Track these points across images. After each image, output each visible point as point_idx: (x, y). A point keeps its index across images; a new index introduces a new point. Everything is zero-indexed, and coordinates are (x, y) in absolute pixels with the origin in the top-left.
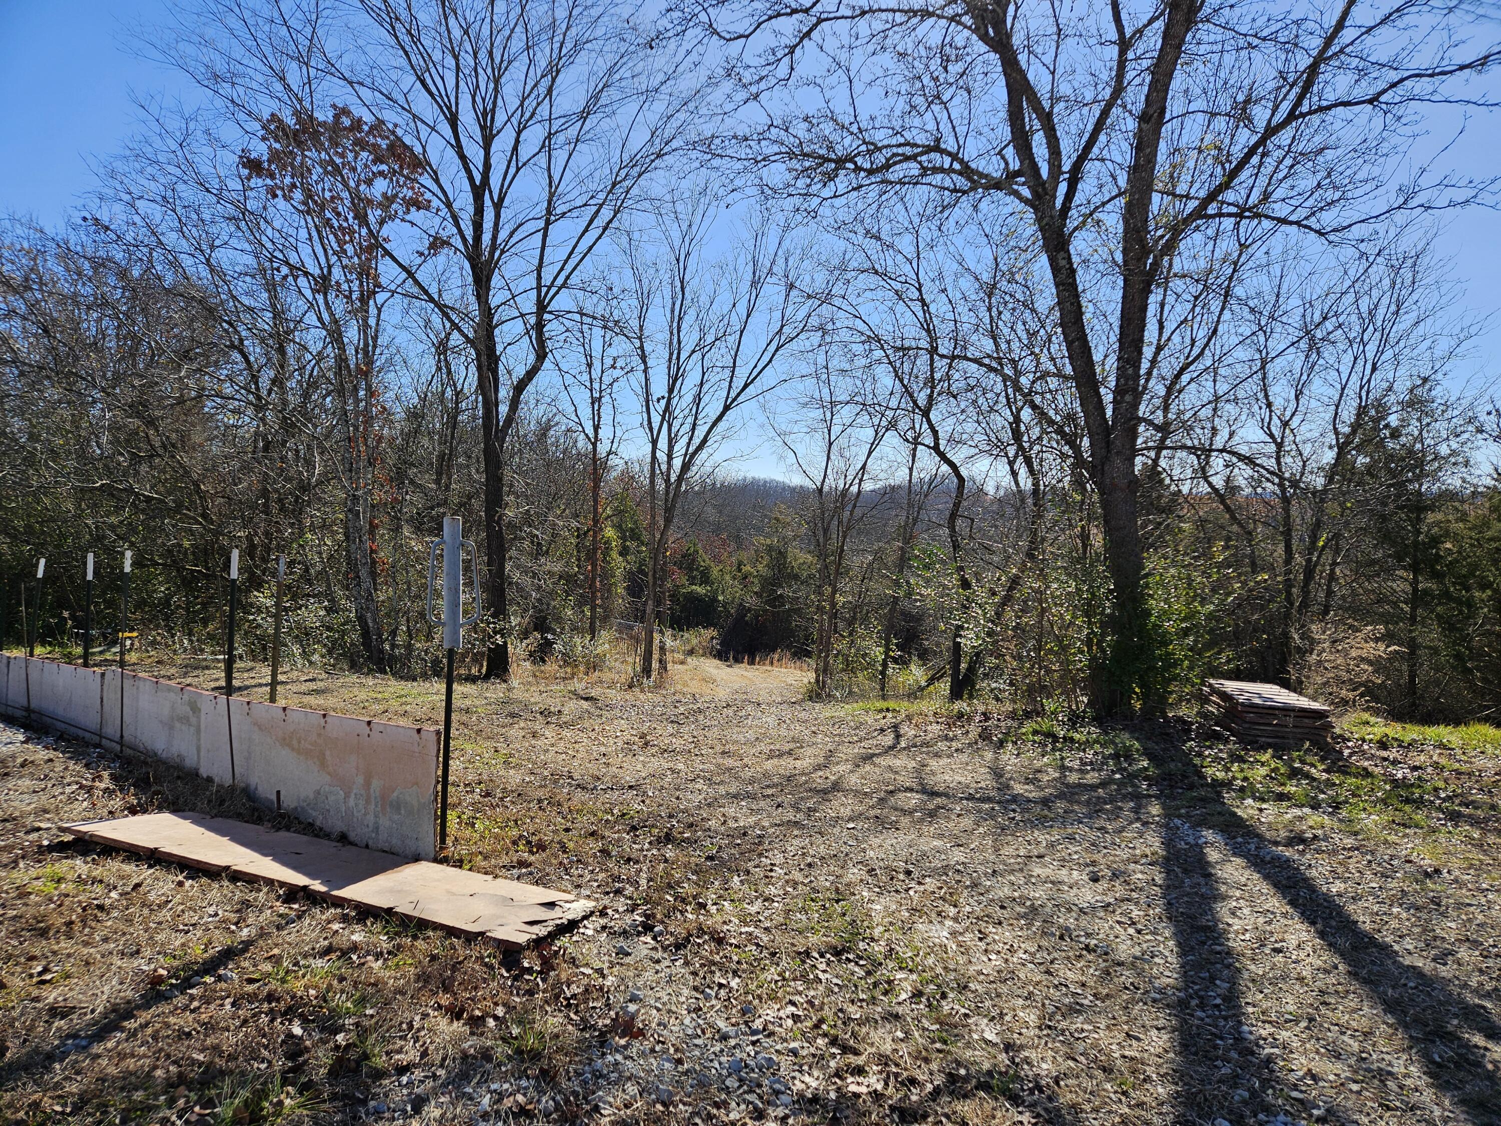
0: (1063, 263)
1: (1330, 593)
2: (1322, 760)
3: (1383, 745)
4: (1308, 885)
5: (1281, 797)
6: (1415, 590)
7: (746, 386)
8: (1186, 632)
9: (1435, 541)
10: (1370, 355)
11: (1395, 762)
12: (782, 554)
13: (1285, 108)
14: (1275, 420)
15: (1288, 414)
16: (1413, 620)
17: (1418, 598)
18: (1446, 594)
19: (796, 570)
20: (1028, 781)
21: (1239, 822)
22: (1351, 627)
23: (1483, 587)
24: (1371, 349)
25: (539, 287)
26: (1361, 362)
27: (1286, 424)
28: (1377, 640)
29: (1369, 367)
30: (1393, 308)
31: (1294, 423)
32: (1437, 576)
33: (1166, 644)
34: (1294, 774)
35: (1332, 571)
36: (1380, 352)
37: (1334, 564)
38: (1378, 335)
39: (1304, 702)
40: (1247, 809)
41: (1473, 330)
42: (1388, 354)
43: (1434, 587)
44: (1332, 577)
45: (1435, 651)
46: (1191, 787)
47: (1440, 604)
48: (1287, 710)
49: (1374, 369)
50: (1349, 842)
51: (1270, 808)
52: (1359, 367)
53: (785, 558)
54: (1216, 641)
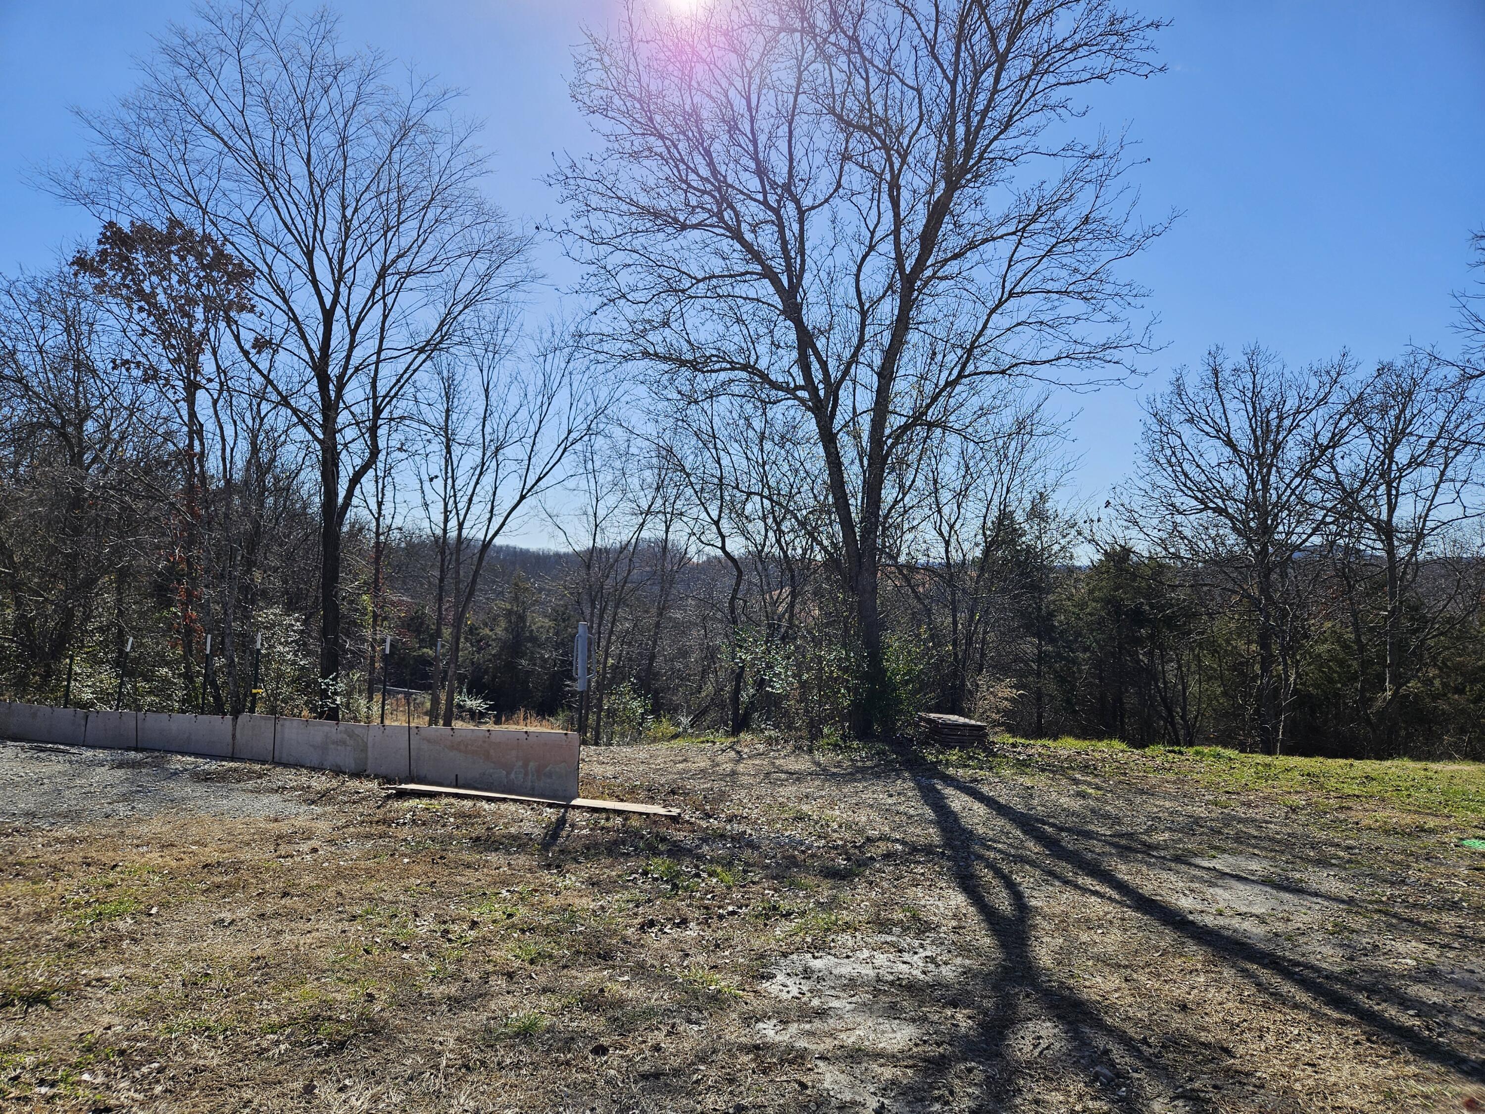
0: (833, 450)
1: (983, 655)
2: (984, 752)
3: (1014, 745)
4: (981, 794)
5: (966, 766)
6: (1040, 652)
7: (540, 479)
8: (907, 683)
9: (1051, 615)
10: (1005, 481)
11: (1019, 753)
12: (522, 618)
13: (955, 372)
14: (944, 523)
15: (953, 520)
16: (1038, 675)
17: (1041, 658)
18: (1059, 655)
19: (535, 633)
20: (835, 767)
21: (948, 776)
22: (998, 679)
23: (1086, 650)
24: (1006, 477)
25: (375, 397)
26: (999, 485)
27: (952, 527)
28: (1011, 687)
29: (1005, 489)
30: (1019, 449)
31: (957, 527)
32: (1052, 641)
33: (895, 690)
34: (970, 758)
35: (984, 638)
36: (1011, 479)
37: (985, 632)
38: (1010, 467)
39: (973, 722)
40: (951, 771)
41: (1071, 466)
42: (1017, 481)
43: (1051, 649)
44: (984, 641)
45: (1052, 698)
46: (921, 765)
47: (1056, 662)
48: (965, 725)
49: (1008, 491)
50: (997, 780)
51: (961, 772)
52: (998, 489)
53: (524, 622)
54: (923, 687)
